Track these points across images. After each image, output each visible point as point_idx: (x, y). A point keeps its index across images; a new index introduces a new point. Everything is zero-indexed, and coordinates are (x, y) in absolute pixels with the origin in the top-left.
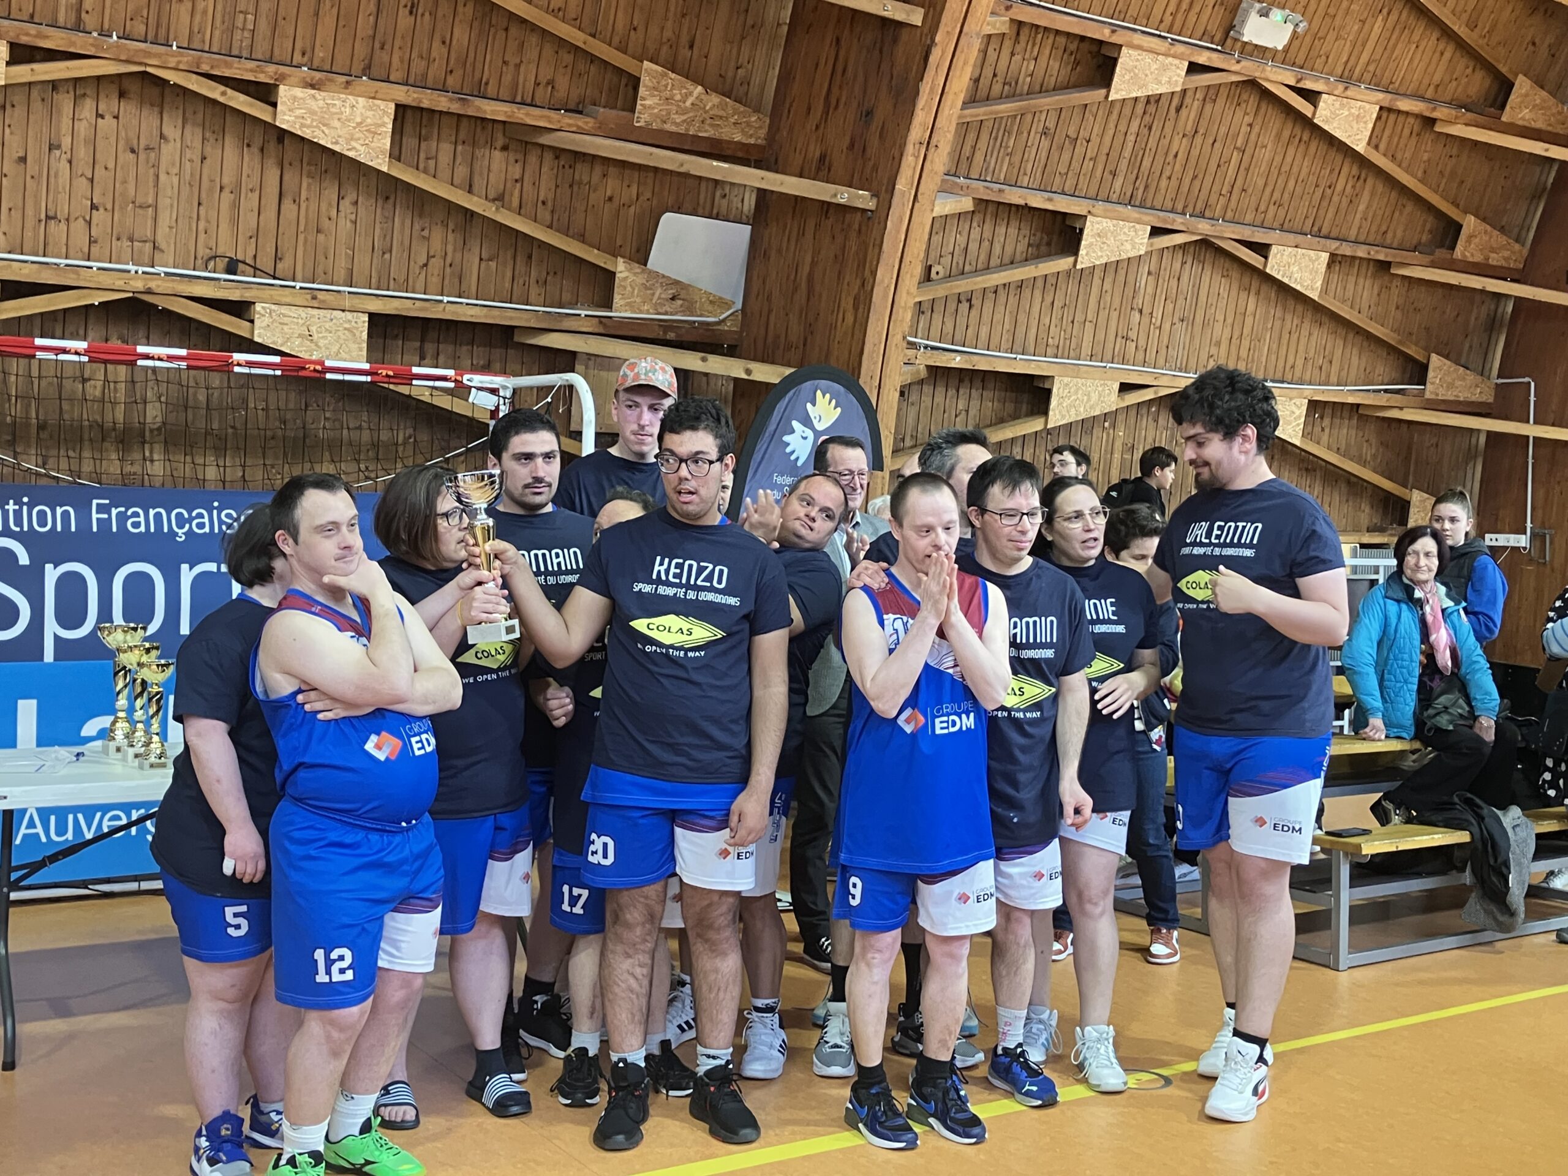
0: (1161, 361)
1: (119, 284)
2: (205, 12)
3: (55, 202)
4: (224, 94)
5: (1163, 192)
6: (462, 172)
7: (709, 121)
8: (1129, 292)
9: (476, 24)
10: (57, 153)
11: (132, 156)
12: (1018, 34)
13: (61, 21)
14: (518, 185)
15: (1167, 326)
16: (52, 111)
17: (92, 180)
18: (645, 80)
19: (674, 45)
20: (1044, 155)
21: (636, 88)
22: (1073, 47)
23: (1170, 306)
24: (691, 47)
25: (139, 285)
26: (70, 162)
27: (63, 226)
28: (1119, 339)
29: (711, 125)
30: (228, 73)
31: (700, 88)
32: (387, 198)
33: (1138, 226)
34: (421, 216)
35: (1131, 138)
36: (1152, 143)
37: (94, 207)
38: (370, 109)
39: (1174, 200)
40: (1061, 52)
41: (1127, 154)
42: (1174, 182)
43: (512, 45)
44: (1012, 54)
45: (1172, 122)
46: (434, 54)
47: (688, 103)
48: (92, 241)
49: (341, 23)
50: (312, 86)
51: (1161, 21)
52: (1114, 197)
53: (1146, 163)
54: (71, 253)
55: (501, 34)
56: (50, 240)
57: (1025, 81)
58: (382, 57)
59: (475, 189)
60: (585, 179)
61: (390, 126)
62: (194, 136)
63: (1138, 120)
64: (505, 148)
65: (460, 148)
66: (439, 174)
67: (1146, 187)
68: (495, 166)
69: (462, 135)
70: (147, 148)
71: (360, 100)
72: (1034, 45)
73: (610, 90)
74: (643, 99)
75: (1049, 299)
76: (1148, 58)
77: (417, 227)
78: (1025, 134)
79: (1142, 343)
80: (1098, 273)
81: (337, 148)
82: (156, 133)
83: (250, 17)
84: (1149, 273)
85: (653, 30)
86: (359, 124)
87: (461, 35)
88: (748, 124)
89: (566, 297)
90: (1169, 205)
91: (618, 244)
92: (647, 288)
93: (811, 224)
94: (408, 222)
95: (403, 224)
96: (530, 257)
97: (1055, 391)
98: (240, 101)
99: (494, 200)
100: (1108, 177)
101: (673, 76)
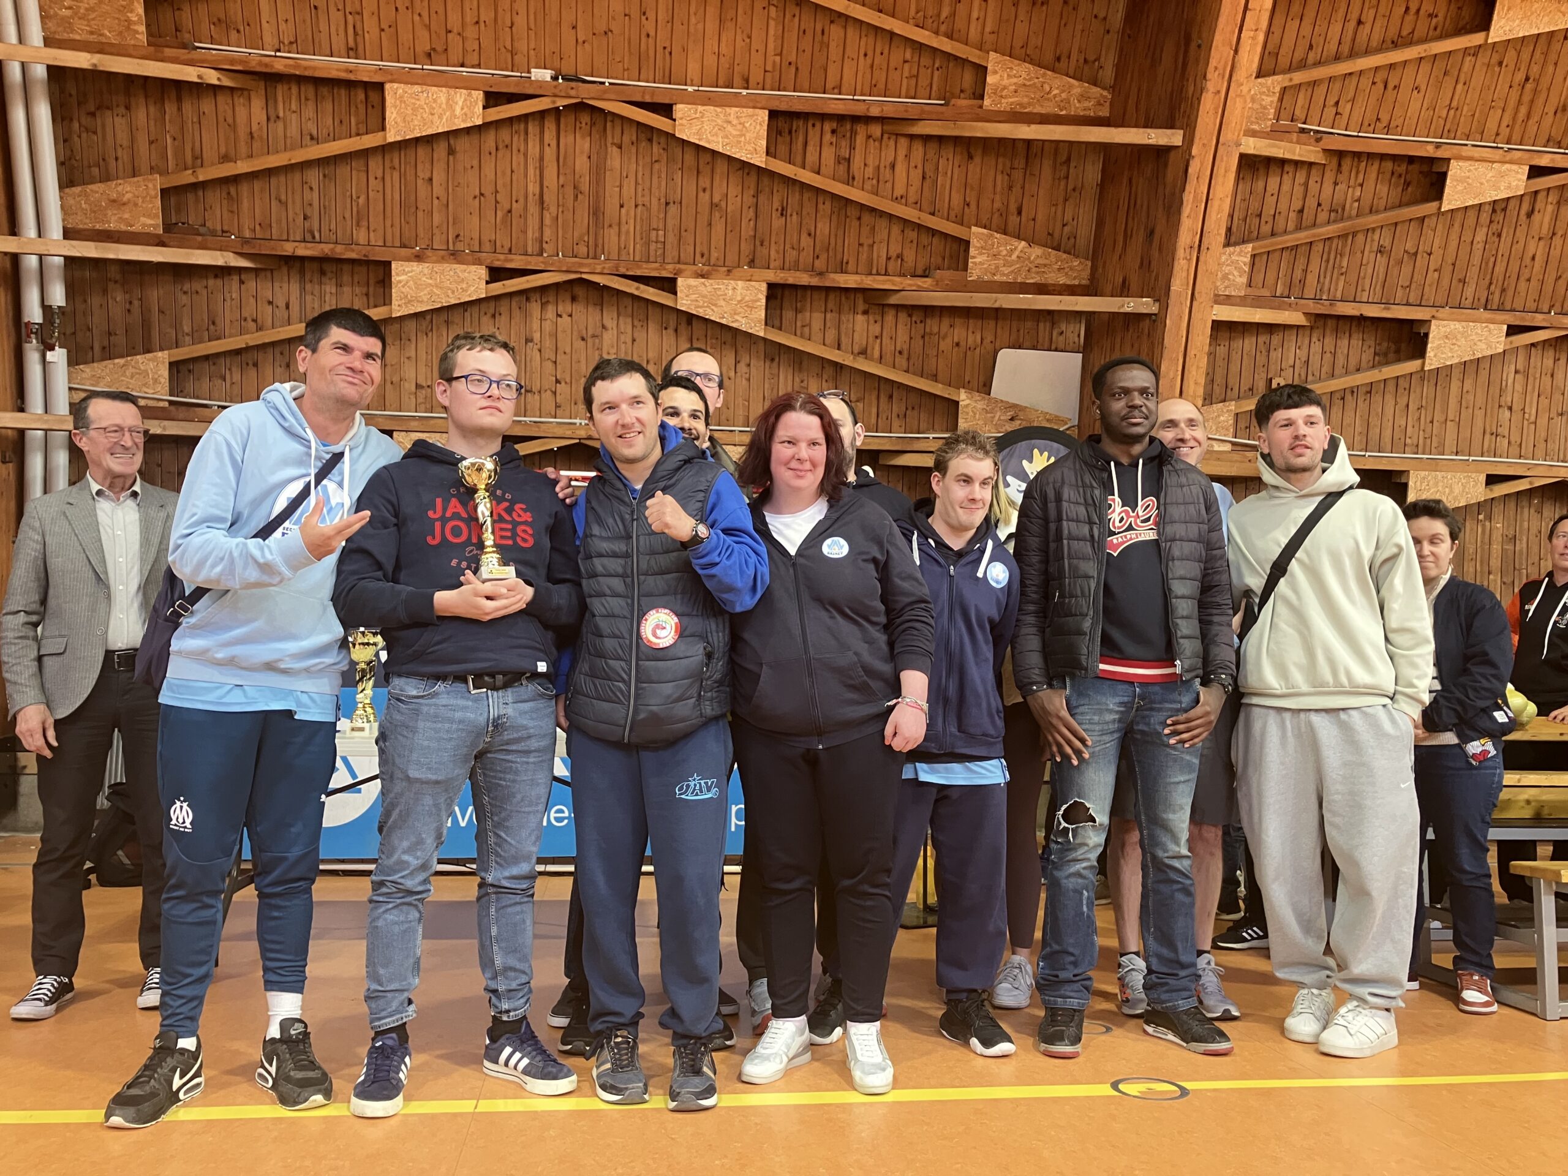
0: (1540, 452)
1: (568, 433)
2: (628, 232)
3: (531, 378)
4: (637, 289)
5: (1523, 294)
6: (831, 335)
7: (1034, 269)
8: (1495, 390)
9: (834, 217)
10: (530, 344)
11: (583, 343)
12: (1340, 165)
13: (530, 251)
14: (878, 341)
15: (1543, 421)
16: (526, 315)
17: (555, 362)
18: (974, 242)
19: (1004, 214)
20: (1382, 270)
21: (967, 250)
22: (1402, 169)
23: (1544, 402)
24: (1019, 213)
25: (582, 433)
26: (540, 351)
27: (537, 397)
28: (1487, 436)
29: (1037, 273)
30: (639, 273)
31: (1023, 243)
32: (773, 360)
33: (1492, 326)
34: (800, 370)
35: (1478, 247)
36: (1504, 248)
37: (558, 381)
38: (748, 289)
39: (1537, 301)
40: (1388, 175)
41: (1476, 260)
42: (1534, 283)
43: (865, 230)
44: (1336, 184)
45: (1524, 226)
46: (803, 244)
47: (1014, 257)
48: (557, 406)
49: (729, 229)
50: (703, 276)
51: (1497, 134)
52: (1468, 303)
53: (1500, 269)
54: (543, 414)
55: (856, 223)
56: (528, 407)
57: (1352, 208)
58: (762, 252)
59: (843, 346)
60: (935, 330)
61: (764, 301)
62: (626, 324)
63: (1485, 230)
64: (865, 312)
65: (829, 315)
66: (813, 338)
67: (1503, 290)
68: (857, 328)
69: (830, 305)
70: (593, 336)
71: (740, 283)
72: (1357, 173)
73: (951, 257)
74: (974, 257)
75: (1402, 402)
76: (1482, 168)
77: (797, 380)
78: (1359, 255)
79: (1515, 438)
80: (1456, 375)
81: (724, 321)
82: (599, 324)
83: (661, 233)
84: (1516, 372)
85: (985, 203)
86: (739, 302)
87: (823, 228)
88: (1071, 269)
89: (923, 426)
90: (1531, 305)
91: (967, 379)
92: (987, 412)
93: (1118, 340)
94: (790, 377)
95: (786, 378)
96: (891, 397)
97: (1411, 484)
98: (650, 293)
99: (859, 353)
100: (1456, 286)
101: (998, 236)
